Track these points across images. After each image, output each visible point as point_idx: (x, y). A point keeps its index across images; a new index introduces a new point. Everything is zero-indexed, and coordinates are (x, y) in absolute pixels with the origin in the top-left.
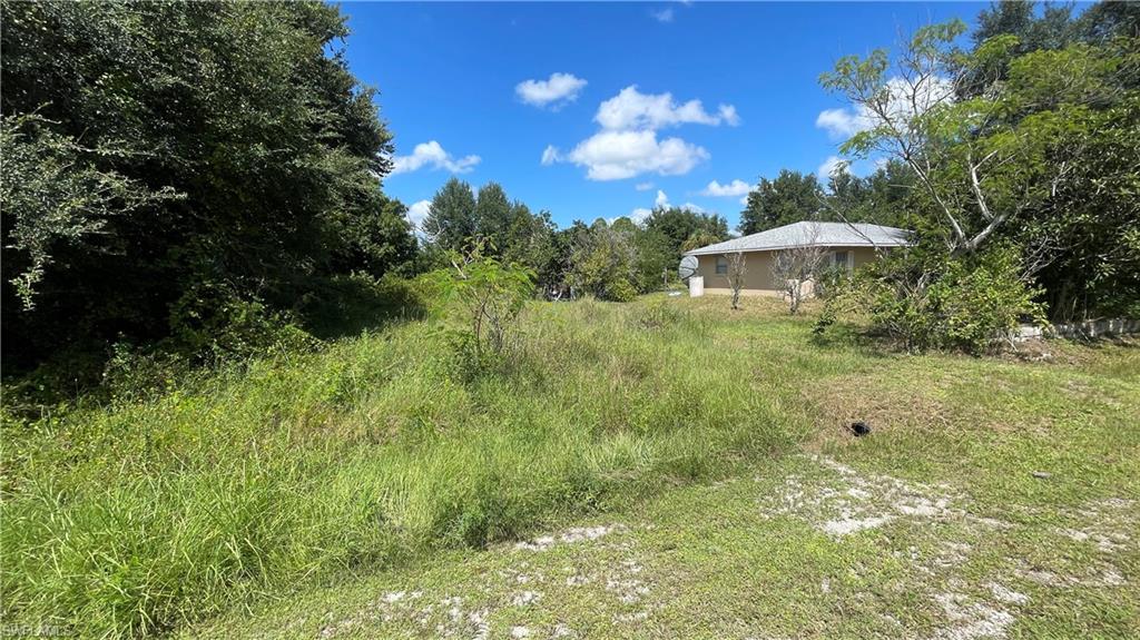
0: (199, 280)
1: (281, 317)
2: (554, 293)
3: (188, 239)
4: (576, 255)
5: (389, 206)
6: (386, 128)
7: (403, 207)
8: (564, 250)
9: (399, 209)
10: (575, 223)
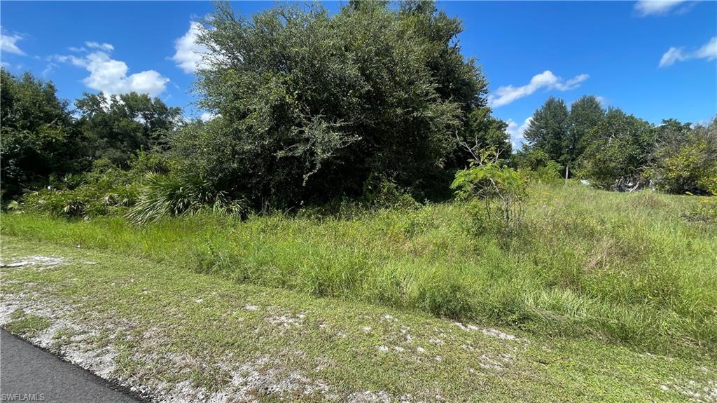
0: (373, 173)
1: (405, 191)
2: (630, 184)
3: (374, 154)
4: (659, 151)
5: (495, 125)
6: (484, 79)
7: (505, 124)
8: (646, 147)
9: (502, 126)
10: (664, 122)
